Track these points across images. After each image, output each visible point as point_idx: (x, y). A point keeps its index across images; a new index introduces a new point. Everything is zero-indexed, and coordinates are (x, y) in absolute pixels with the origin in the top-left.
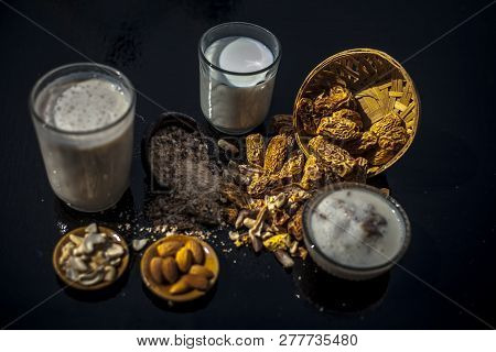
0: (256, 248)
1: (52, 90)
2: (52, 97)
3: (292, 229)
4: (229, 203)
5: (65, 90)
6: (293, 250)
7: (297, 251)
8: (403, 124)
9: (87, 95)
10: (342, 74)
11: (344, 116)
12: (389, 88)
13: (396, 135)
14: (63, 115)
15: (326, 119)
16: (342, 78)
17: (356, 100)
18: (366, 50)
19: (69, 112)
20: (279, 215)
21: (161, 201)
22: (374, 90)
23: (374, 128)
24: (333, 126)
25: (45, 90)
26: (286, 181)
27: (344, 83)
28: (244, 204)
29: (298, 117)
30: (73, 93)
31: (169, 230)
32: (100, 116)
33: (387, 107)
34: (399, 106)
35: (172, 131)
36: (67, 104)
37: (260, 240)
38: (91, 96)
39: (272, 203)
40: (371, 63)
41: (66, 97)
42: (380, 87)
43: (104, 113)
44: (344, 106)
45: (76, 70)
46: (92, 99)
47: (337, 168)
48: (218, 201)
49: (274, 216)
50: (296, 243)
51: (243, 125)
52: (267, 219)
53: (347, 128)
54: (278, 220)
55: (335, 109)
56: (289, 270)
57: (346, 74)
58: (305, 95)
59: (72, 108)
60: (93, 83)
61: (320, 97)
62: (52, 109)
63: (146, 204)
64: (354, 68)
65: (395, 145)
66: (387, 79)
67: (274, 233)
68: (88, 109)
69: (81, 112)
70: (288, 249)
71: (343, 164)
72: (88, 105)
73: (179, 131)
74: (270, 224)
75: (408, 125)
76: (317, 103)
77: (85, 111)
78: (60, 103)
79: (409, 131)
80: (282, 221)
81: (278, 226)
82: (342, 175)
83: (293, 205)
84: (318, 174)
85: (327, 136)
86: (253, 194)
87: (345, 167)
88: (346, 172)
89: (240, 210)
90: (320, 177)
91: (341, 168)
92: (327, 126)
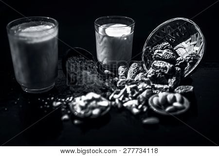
3: (139, 98)
4: (107, 90)
6: (139, 107)
17: (174, 50)
20: (133, 93)
22: (183, 44)
24: (161, 53)
34: (196, 48)
37: (122, 103)
42: (186, 42)
44: (167, 49)
47: (164, 69)
57: (169, 39)
64: (172, 35)
80: (134, 95)
81: (132, 97)
82: (166, 73)
83: (141, 90)
84: (152, 73)
85: (158, 57)
86: (120, 86)
87: (168, 67)
88: (168, 70)
89: (112, 92)
90: (154, 74)
91: (166, 68)
92: (158, 52)
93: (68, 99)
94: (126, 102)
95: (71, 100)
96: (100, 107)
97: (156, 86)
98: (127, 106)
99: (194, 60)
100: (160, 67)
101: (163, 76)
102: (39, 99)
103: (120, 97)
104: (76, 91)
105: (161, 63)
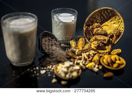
0: (84, 68)
3: (94, 61)
4: (71, 57)
6: (97, 67)
10: (95, 20)
12: (111, 21)
21: (48, 59)
22: (106, 23)
31: (52, 67)
37: (85, 65)
39: (85, 55)
42: (108, 22)
44: (99, 27)
49: (87, 58)
58: (86, 26)
67: (89, 63)
73: (50, 38)
74: (86, 61)
80: (90, 59)
81: (89, 61)
82: (106, 43)
83: (92, 55)
84: (97, 44)
85: (97, 33)
86: (78, 54)
87: (106, 39)
88: (107, 41)
89: (75, 59)
90: (98, 44)
91: (105, 40)
92: (97, 30)
93: (48, 67)
94: (87, 64)
95: (50, 67)
96: (75, 70)
97: (100, 51)
98: (89, 67)
99: (119, 33)
100: (101, 39)
101: (103, 45)
102: (29, 70)
103: (83, 62)
104: (52, 61)
105: (101, 37)
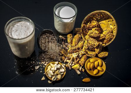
0: (70, 69)
1: (11, 25)
2: (11, 27)
3: (80, 63)
4: (62, 55)
5: (15, 25)
6: (80, 69)
7: (82, 70)
8: (112, 32)
9: (21, 26)
11: (95, 30)
12: (109, 21)
13: (110, 36)
14: (14, 33)
15: (90, 31)
16: (95, 18)
17: (99, 24)
18: (102, 11)
19: (16, 32)
20: (77, 59)
21: (43, 55)
22: (104, 22)
23: (104, 33)
24: (92, 33)
25: (9, 25)
26: (78, 49)
27: (96, 19)
28: (67, 55)
29: (82, 29)
30: (17, 26)
31: (45, 63)
32: (25, 33)
33: (108, 27)
34: (111, 26)
35: (46, 34)
36: (15, 29)
37: (71, 66)
38: (22, 26)
39: (74, 55)
40: (103, 14)
41: (15, 27)
42: (106, 21)
43: (26, 32)
44: (95, 27)
45: (18, 19)
46: (22, 27)
47: (93, 45)
48: (59, 55)
49: (75, 59)
50: (81, 67)
51: (66, 32)
52: (73, 60)
53: (96, 33)
54: (76, 60)
55: (93, 27)
56: (79, 75)
57: (96, 17)
58: (84, 23)
59: (17, 30)
60: (23, 22)
61: (89, 24)
62: (11, 31)
63: (39, 55)
64: (98, 15)
65: (110, 39)
66: (108, 19)
67: (75, 64)
68: (21, 30)
69: (19, 32)
70: (79, 69)
71: (95, 44)
72: (21, 29)
73: (48, 34)
74: (74, 61)
75: (114, 32)
76: (87, 26)
77: (20, 31)
78: (13, 29)
79: (114, 34)
81: (76, 62)
82: (95, 47)
83: (81, 56)
90: (88, 47)
92: (90, 33)
93: (42, 63)
97: (89, 52)
